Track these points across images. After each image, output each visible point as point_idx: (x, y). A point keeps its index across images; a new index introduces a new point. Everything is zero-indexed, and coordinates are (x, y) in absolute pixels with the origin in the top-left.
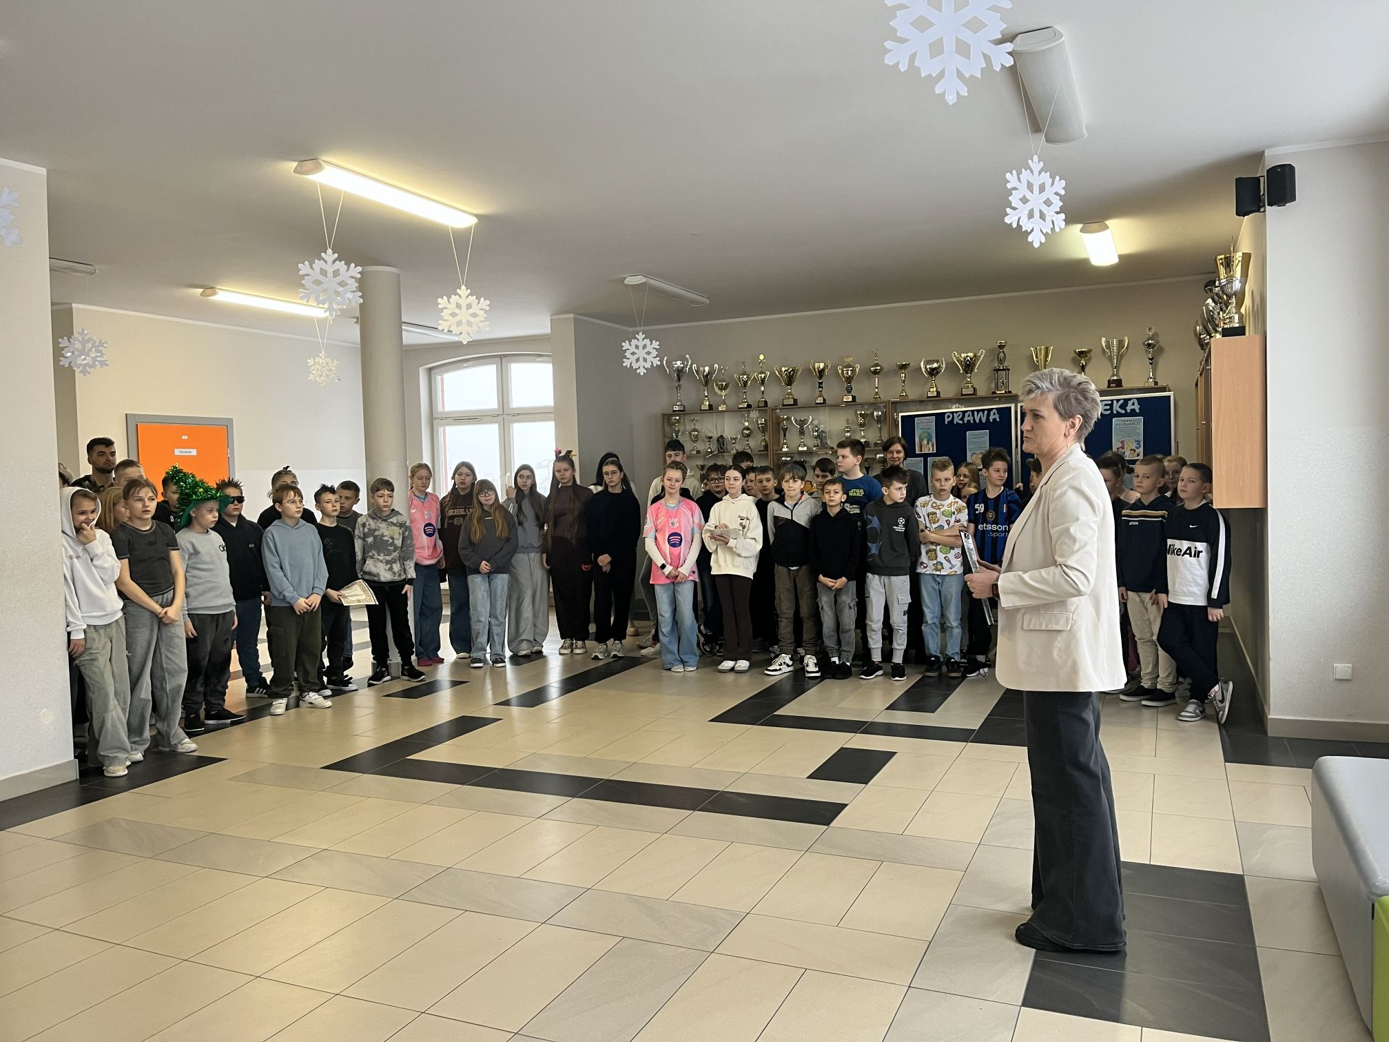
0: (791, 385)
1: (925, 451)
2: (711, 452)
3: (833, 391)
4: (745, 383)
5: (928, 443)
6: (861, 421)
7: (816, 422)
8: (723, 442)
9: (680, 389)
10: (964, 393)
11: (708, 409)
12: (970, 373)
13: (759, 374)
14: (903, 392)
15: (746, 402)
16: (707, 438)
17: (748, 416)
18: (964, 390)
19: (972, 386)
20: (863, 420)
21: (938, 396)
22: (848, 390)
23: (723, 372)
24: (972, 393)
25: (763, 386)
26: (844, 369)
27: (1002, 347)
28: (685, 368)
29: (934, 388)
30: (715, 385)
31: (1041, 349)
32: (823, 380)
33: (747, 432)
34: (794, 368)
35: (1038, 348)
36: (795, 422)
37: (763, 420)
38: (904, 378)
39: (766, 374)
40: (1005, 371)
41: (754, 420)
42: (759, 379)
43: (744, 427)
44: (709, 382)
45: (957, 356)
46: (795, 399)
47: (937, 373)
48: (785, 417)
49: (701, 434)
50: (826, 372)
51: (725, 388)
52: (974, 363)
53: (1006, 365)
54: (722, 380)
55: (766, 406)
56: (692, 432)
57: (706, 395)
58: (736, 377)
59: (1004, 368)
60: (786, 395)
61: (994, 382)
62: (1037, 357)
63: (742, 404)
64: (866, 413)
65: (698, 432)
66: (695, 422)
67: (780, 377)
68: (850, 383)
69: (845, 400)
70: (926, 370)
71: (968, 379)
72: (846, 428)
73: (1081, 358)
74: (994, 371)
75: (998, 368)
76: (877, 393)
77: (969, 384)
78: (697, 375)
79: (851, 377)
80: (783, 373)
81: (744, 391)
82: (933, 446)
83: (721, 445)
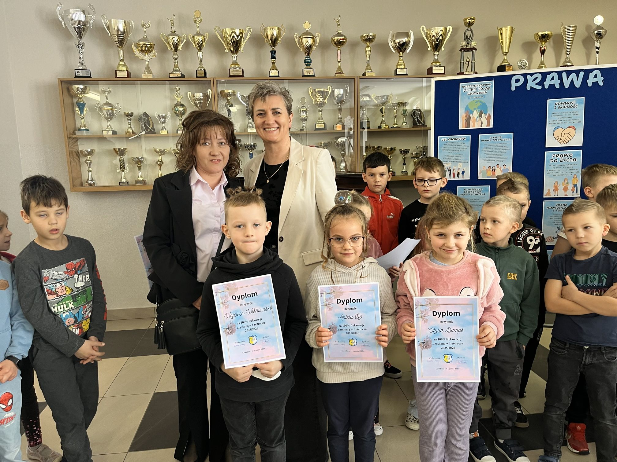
1: (475, 125)
2: (134, 133)
4: (176, 46)
5: (480, 116)
8: (148, 120)
9: (83, 49)
10: (434, 72)
11: (127, 76)
12: (438, 51)
13: (196, 36)
14: (369, 68)
15: (179, 70)
16: (127, 116)
17: (179, 89)
18: (434, 68)
19: (440, 65)
20: (322, 98)
21: (406, 74)
22: (308, 63)
23: (145, 29)
24: (443, 72)
25: (201, 51)
26: (304, 37)
27: (470, 24)
28: (88, 22)
29: (402, 65)
30: (133, 46)
31: (507, 30)
32: (275, 49)
33: (181, 109)
34: (242, 32)
35: (504, 29)
36: (241, 98)
37: (201, 94)
38: (369, 52)
39: (205, 36)
40: (472, 51)
41: (189, 94)
42: (195, 43)
43: (176, 103)
44: (125, 43)
45: (426, 31)
46: (243, 69)
47: (405, 49)
48: (230, 91)
49: (116, 109)
50: (279, 41)
51: (149, 51)
52: (443, 39)
53: (474, 44)
54: (145, 39)
55: (205, 76)
56: (105, 107)
57: (122, 58)
58: (164, 38)
59: (471, 47)
60: (232, 64)
61: (461, 63)
62: (502, 39)
63: (174, 73)
64: (326, 90)
65: (113, 107)
66: (106, 95)
67: (223, 42)
68: (308, 55)
69: (306, 74)
70: (394, 45)
71: (435, 57)
72: (302, 108)
73: (541, 42)
74: (461, 50)
75: (465, 47)
76: (339, 68)
77: (437, 62)
78: (108, 32)
79: (310, 47)
80: (227, 36)
81: (175, 56)
82: (488, 119)
83: (146, 124)
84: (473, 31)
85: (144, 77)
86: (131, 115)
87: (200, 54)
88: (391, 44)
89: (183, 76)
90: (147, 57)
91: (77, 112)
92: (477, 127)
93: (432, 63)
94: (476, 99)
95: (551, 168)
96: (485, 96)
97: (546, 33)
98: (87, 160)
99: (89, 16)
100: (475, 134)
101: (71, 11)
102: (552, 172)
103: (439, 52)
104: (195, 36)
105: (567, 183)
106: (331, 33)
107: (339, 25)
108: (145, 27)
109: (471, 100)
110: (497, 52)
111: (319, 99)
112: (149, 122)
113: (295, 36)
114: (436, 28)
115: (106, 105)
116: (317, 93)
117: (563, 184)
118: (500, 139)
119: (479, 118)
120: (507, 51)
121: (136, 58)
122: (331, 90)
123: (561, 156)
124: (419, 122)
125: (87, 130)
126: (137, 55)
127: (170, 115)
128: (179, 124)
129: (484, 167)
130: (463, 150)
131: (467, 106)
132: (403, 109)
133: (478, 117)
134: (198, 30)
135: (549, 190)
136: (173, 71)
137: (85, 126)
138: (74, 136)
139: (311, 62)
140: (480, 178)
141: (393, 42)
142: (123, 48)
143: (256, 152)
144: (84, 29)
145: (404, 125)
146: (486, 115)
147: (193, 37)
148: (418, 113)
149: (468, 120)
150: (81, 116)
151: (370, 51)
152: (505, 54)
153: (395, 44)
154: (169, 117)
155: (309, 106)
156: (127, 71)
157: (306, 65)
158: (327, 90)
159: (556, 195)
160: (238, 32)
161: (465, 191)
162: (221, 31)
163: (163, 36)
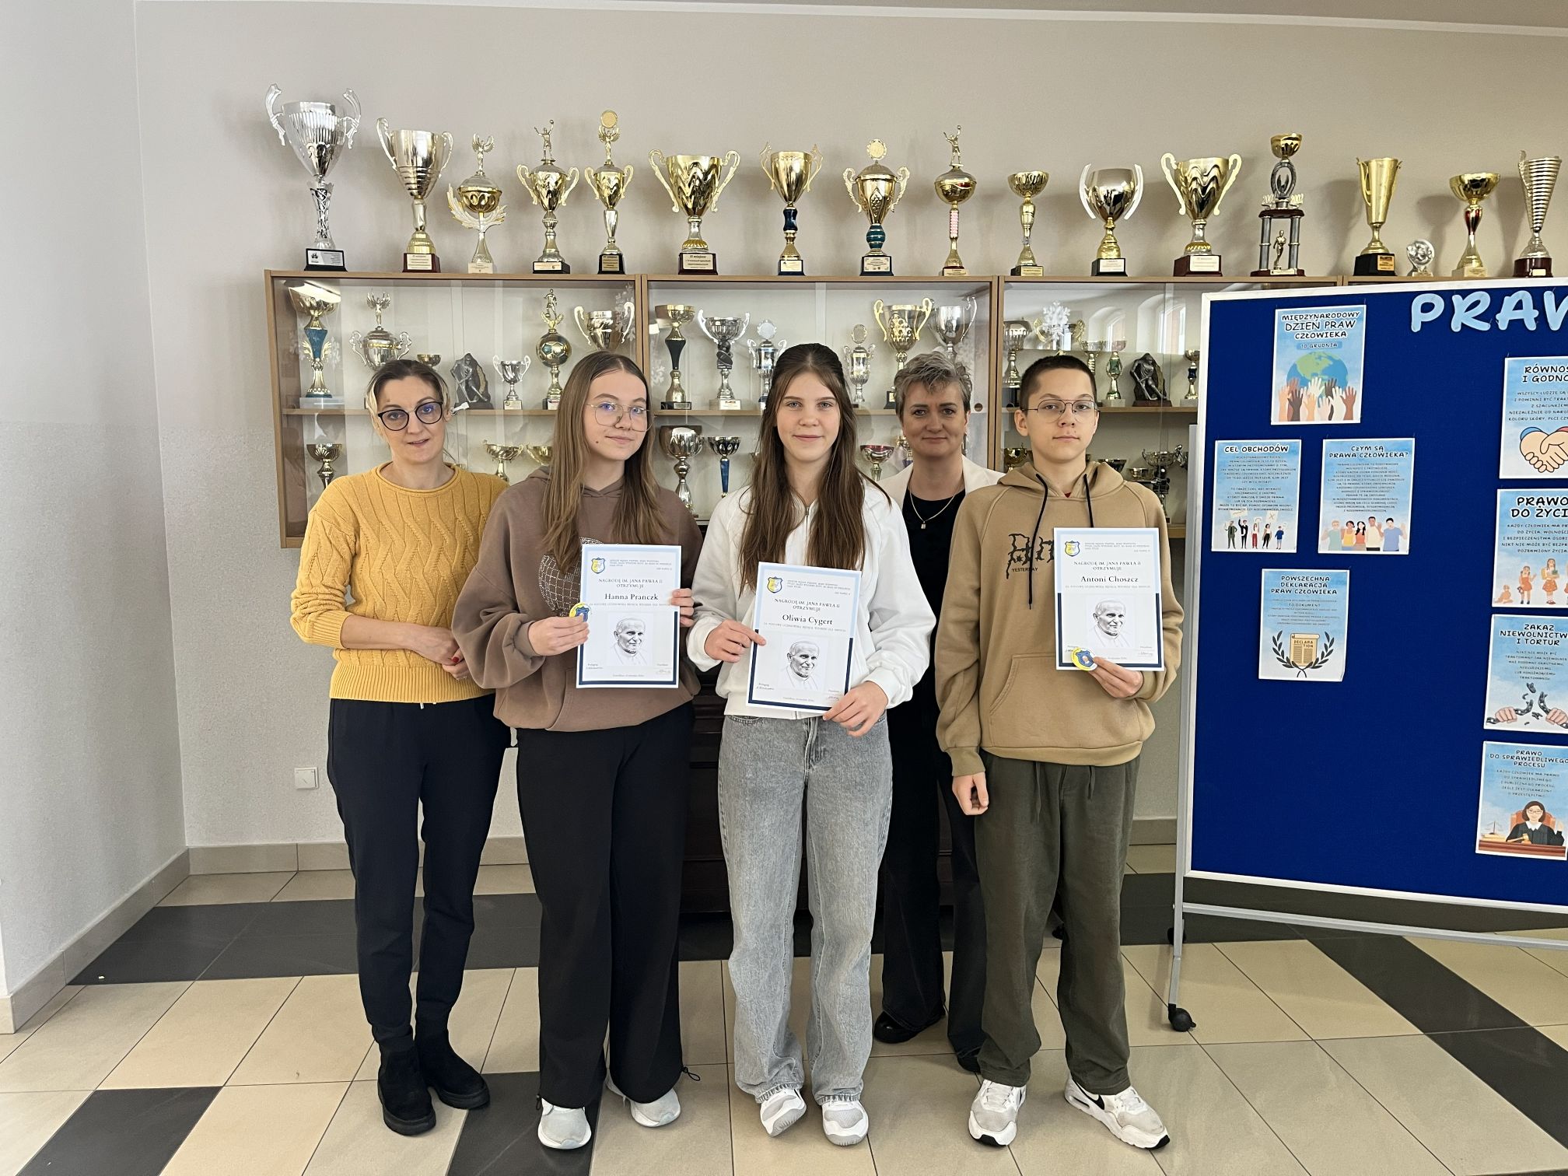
1: (1313, 415)
4: (554, 194)
5: (1329, 393)
6: (905, 331)
8: (475, 375)
9: (329, 199)
10: (1193, 268)
11: (430, 268)
12: (1205, 218)
13: (602, 173)
14: (1027, 255)
15: (556, 255)
17: (555, 299)
18: (1193, 259)
19: (1209, 251)
20: (909, 329)
21: (1123, 274)
22: (876, 240)
23: (480, 155)
24: (1217, 269)
25: (613, 209)
26: (868, 177)
27: (1289, 151)
28: (342, 133)
29: (1112, 250)
30: (450, 195)
31: (1382, 166)
32: (796, 206)
33: (557, 349)
34: (716, 163)
35: (1373, 164)
36: (706, 324)
37: (609, 314)
38: (1030, 217)
39: (625, 172)
40: (1291, 217)
41: (579, 312)
42: (599, 188)
43: (546, 333)
44: (430, 187)
45: (1175, 167)
46: (714, 255)
47: (1121, 211)
48: (681, 308)
49: (399, 347)
50: (807, 186)
51: (488, 208)
52: (1219, 188)
53: (1295, 200)
54: (479, 179)
55: (621, 271)
56: (373, 341)
57: (420, 223)
58: (524, 176)
59: (1291, 208)
60: (688, 242)
61: (1261, 246)
62: (1368, 188)
63: (546, 260)
64: (918, 309)
65: (392, 341)
66: (378, 311)
67: (667, 187)
68: (879, 220)
69: (869, 268)
70: (1094, 202)
71: (1197, 232)
72: (855, 352)
73: (1469, 198)
74: (1262, 215)
75: (1274, 207)
76: (954, 254)
77: (1202, 244)
78: (392, 159)
79: (886, 201)
80: (680, 172)
81: (550, 221)
82: (1349, 402)
83: (470, 384)
84: (1296, 168)
85: (472, 269)
87: (611, 216)
88: (1084, 198)
89: (566, 269)
90: (483, 221)
91: (307, 352)
92: (1320, 419)
93: (1190, 245)
94: (1319, 351)
95: (1513, 532)
96: (1340, 343)
97: (1483, 176)
98: (323, 470)
99: (345, 119)
100: (1312, 438)
101: (303, 105)
102: (1515, 542)
103: (1207, 220)
104: (600, 172)
105: (1555, 572)
106: (936, 168)
107: (955, 149)
108: (481, 150)
109: (1304, 353)
110: (1353, 221)
111: (901, 330)
112: (477, 379)
113: (845, 174)
114: (1202, 160)
115: (376, 338)
116: (896, 316)
117: (1543, 575)
118: (1380, 452)
119: (1324, 397)
120: (1380, 220)
121: (455, 225)
122: (930, 308)
123: (1540, 501)
124: (1152, 391)
125: (327, 396)
126: (458, 216)
127: (530, 362)
128: (550, 385)
129: (1336, 523)
130: (1280, 476)
131: (1294, 366)
132: (1111, 360)
133: (1321, 396)
134: (609, 158)
135: (1506, 587)
136: (542, 257)
137: (323, 387)
138: (297, 412)
139: (883, 240)
140: (1323, 549)
141: (1090, 194)
142: (426, 200)
143: (738, 457)
144: (332, 151)
145: (1112, 398)
146: (1345, 390)
147: (595, 175)
148: (1149, 371)
149: (1295, 403)
150: (314, 361)
151: (1033, 214)
152: (1376, 227)
153: (1097, 196)
154: (527, 368)
155: (874, 346)
156: (433, 256)
157: (872, 246)
158: (921, 308)
159: (1525, 602)
160: (705, 163)
161: (1284, 581)
162: (665, 160)
163: (523, 171)
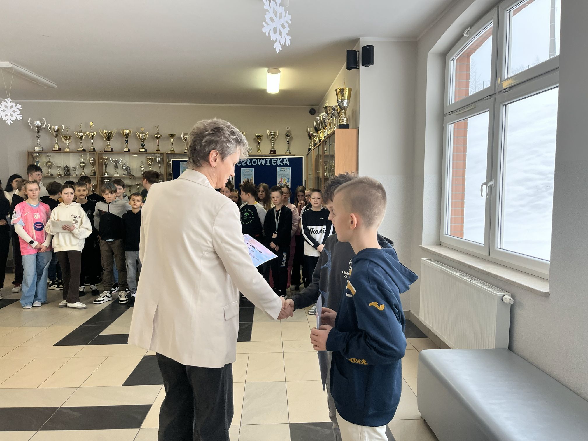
0: (109, 141)
2: (60, 175)
3: (133, 145)
4: (81, 138)
6: (150, 162)
7: (124, 162)
8: (68, 169)
9: (39, 138)
11: (58, 150)
13: (90, 133)
14: (172, 149)
15: (82, 148)
16: (58, 167)
17: (82, 156)
23: (67, 130)
26: (140, 134)
28: (43, 126)
30: (62, 137)
32: (128, 139)
33: (83, 165)
34: (112, 131)
36: (112, 161)
37: (93, 158)
38: (172, 142)
39: (95, 133)
41: (88, 158)
42: (90, 136)
43: (81, 162)
44: (58, 135)
46: (112, 148)
48: (106, 158)
49: (53, 164)
50: (129, 136)
51: (69, 139)
54: (67, 134)
55: (94, 151)
57: (56, 142)
60: (107, 146)
63: (80, 149)
64: (152, 158)
66: (49, 158)
67: (103, 136)
68: (143, 142)
72: (141, 166)
73: (258, 139)
76: (158, 148)
78: (51, 131)
79: (144, 139)
81: (81, 142)
83: (66, 171)
85: (66, 150)
86: (60, 167)
87: (92, 141)
88: (183, 138)
89: (84, 150)
90: (68, 142)
97: (259, 135)
99: (43, 123)
101: (35, 121)
106: (155, 133)
107: (158, 129)
113: (137, 134)
115: (48, 162)
116: (148, 159)
126: (63, 141)
128: (82, 171)
134: (91, 130)
139: (144, 145)
142: (58, 138)
144: (40, 129)
154: (78, 168)
155: (145, 165)
156: (59, 148)
157: (142, 147)
160: (109, 132)
162: (102, 131)
163: (75, 133)
